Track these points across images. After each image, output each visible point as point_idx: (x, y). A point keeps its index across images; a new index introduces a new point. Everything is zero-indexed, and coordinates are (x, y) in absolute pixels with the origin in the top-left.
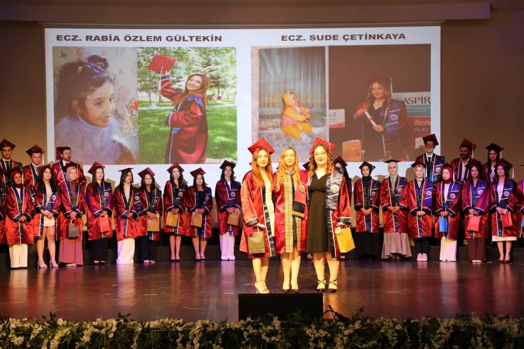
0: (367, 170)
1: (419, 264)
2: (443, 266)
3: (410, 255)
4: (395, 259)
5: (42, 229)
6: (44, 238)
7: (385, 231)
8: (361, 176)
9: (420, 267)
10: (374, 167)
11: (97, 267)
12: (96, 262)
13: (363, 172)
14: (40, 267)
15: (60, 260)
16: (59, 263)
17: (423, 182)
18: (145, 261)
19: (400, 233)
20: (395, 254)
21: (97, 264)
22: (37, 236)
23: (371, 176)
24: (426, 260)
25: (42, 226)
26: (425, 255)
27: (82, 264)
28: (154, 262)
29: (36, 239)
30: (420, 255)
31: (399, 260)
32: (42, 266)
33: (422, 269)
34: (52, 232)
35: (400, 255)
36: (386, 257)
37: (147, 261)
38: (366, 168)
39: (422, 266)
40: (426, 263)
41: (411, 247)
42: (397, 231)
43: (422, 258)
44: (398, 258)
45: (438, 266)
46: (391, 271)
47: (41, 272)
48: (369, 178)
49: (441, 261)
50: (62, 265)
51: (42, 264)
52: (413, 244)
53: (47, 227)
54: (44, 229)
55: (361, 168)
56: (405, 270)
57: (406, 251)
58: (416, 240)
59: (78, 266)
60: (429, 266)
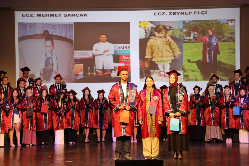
0: (197, 90)
1: (227, 144)
2: (241, 146)
3: (222, 139)
4: (213, 142)
5: (13, 125)
6: (13, 129)
7: (207, 125)
8: (194, 94)
9: (228, 146)
10: (202, 89)
11: (43, 146)
12: (43, 143)
13: (195, 91)
14: (11, 146)
15: (23, 142)
16: (22, 144)
17: (230, 97)
18: (70, 143)
19: (216, 126)
20: (213, 139)
21: (43, 144)
22: (10, 128)
23: (200, 93)
24: (231, 142)
25: (13, 123)
26: (230, 140)
27: (36, 144)
28: (75, 143)
29: (9, 130)
30: (227, 139)
31: (215, 142)
32: (12, 146)
33: (229, 147)
34: (18, 126)
35: (216, 139)
36: (208, 141)
37: (71, 143)
38: (196, 89)
39: (229, 145)
40: (231, 144)
41: (222, 135)
42: (214, 125)
43: (229, 141)
44: (214, 141)
45: (239, 146)
46: (211, 149)
47: (12, 149)
48: (199, 94)
49: (240, 143)
50: (24, 145)
51: (12, 145)
52: (223, 133)
53: (15, 123)
54: (14, 125)
55: (194, 89)
56: (219, 148)
57: (219, 137)
58: (225, 130)
59: (33, 145)
60: (233, 145)
